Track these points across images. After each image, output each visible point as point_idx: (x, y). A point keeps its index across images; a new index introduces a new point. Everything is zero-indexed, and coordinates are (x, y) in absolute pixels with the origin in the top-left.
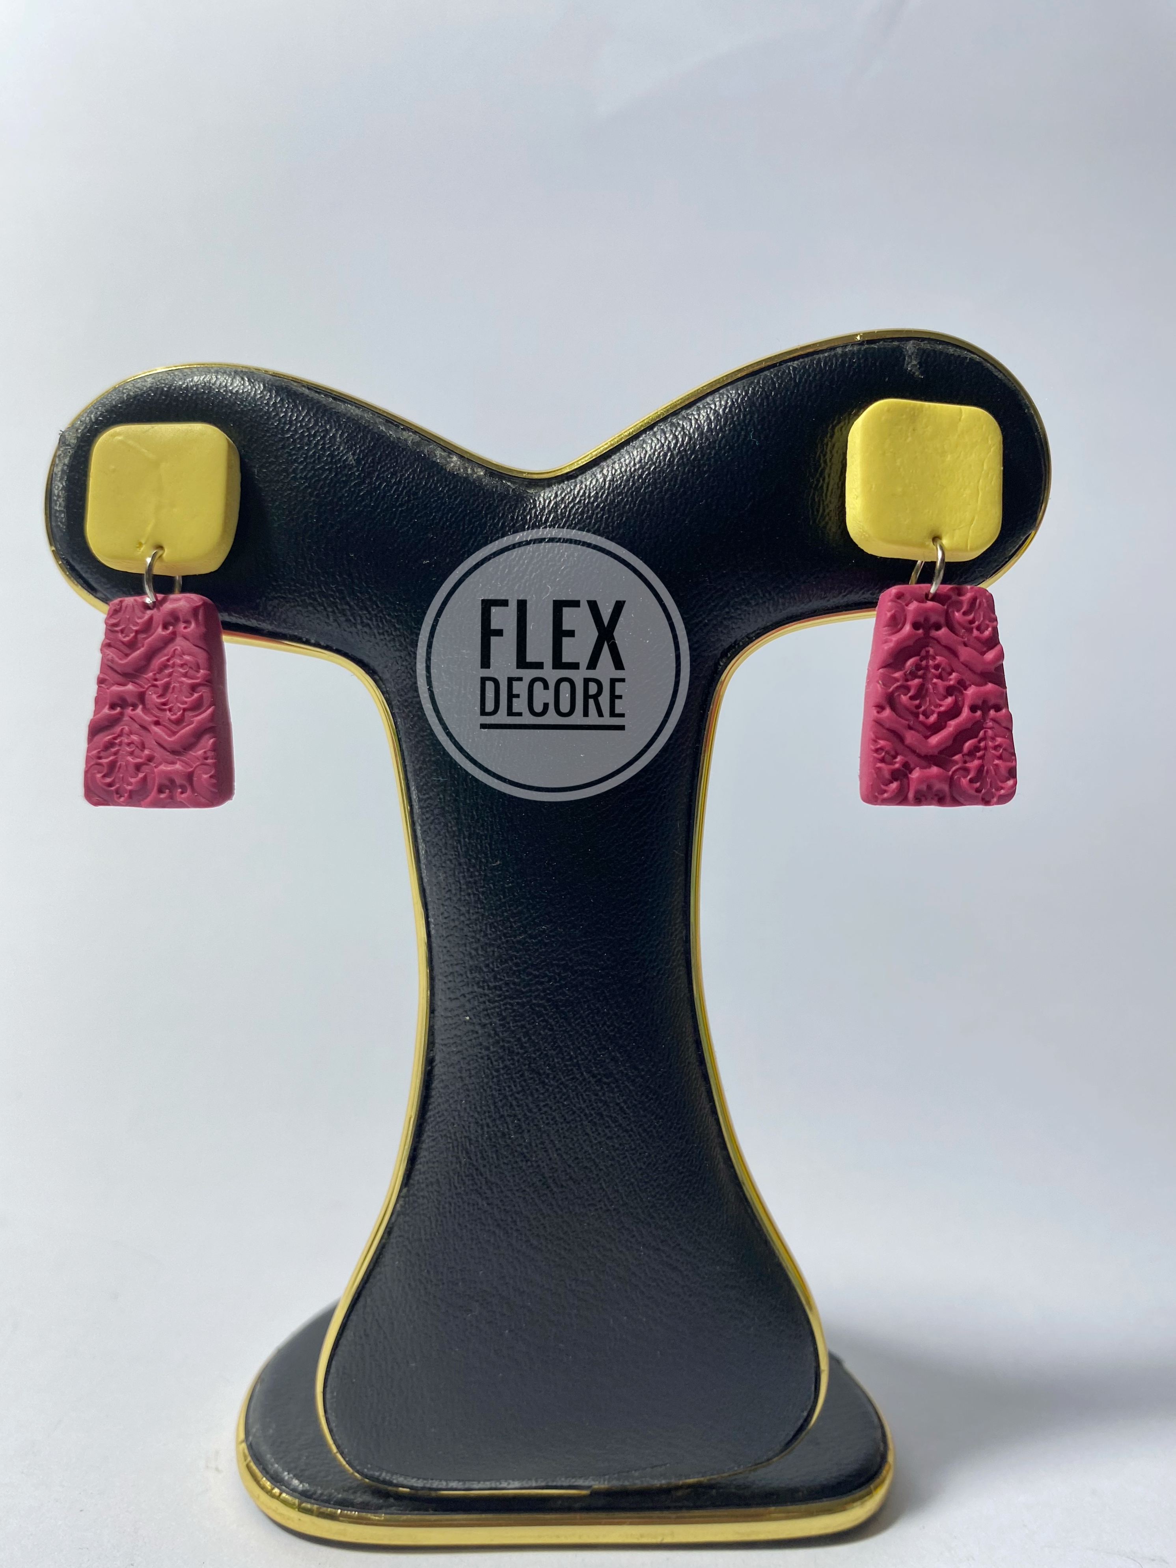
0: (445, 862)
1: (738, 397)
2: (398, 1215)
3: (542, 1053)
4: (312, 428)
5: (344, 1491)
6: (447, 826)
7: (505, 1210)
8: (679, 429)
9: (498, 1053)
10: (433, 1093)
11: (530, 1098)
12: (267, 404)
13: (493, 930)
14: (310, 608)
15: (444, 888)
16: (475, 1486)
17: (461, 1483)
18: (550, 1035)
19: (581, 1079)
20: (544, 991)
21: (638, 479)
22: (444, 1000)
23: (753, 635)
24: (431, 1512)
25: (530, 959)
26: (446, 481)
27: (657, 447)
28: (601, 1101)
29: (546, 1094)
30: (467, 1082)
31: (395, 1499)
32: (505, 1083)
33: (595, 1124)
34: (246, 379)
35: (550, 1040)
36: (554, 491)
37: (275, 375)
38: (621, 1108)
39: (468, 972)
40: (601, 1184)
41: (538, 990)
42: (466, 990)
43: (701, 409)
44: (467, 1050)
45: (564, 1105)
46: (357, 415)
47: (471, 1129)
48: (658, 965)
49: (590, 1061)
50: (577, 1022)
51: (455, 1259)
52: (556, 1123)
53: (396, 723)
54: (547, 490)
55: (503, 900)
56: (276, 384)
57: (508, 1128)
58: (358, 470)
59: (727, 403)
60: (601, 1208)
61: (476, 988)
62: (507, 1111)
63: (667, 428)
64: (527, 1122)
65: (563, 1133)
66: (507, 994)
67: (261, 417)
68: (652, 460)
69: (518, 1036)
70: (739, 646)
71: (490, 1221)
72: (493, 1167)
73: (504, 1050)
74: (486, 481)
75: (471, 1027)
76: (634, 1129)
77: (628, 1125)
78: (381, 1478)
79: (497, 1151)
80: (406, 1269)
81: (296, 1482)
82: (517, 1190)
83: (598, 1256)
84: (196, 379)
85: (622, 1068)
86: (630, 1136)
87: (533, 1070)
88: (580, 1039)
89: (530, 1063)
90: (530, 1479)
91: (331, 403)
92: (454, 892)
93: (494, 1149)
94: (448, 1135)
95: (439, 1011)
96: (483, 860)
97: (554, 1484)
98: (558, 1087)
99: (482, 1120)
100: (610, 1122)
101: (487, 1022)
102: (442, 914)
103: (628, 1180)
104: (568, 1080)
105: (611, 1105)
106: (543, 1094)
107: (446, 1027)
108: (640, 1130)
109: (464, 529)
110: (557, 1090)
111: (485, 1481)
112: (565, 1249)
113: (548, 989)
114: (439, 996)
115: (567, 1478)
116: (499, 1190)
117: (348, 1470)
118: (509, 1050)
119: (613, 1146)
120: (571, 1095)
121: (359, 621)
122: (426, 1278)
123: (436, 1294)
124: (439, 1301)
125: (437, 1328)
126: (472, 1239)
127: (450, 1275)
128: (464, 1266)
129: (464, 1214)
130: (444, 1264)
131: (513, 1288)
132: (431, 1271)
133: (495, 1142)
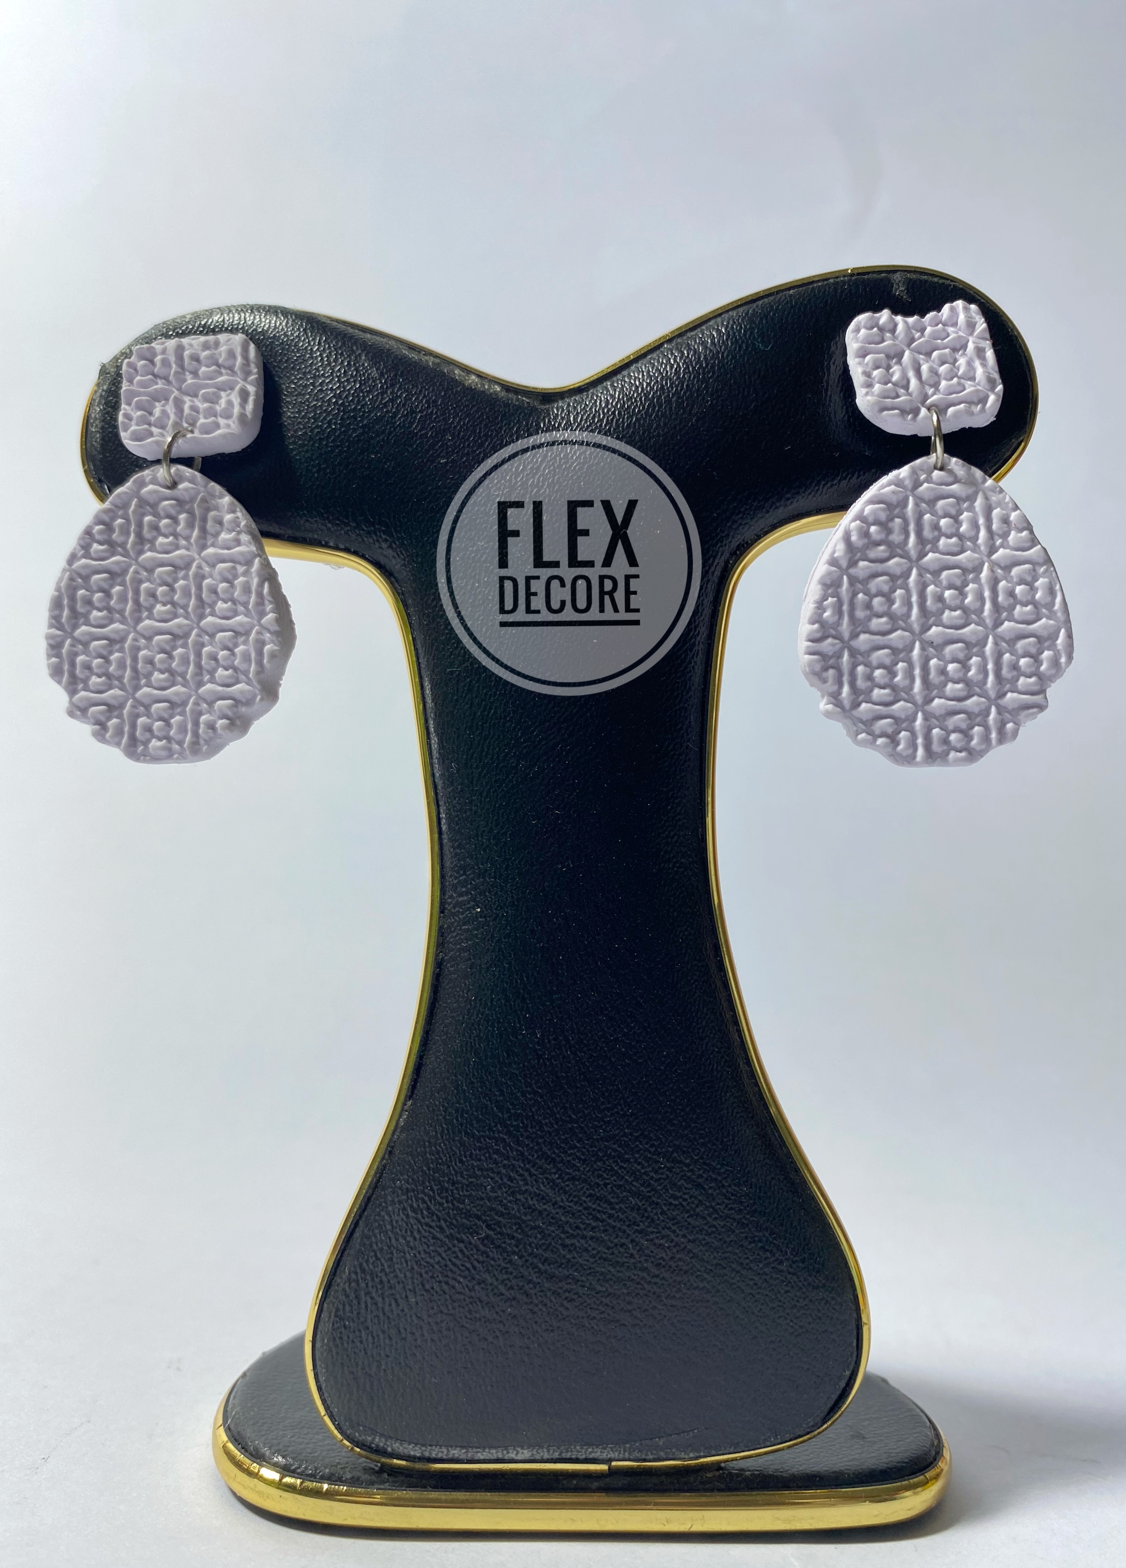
1: (740, 319)
2: (402, 1131)
3: (555, 943)
9: (510, 944)
10: (442, 995)
11: (543, 990)
18: (564, 924)
19: (595, 970)
20: (558, 878)
21: (647, 388)
22: (454, 896)
24: (429, 1490)
26: (464, 393)
28: (617, 994)
29: (560, 987)
30: (478, 978)
32: (517, 975)
35: (563, 929)
36: (567, 402)
38: (638, 1002)
39: (480, 863)
42: (477, 882)
43: (706, 330)
44: (478, 944)
45: (578, 998)
46: (379, 341)
47: (481, 1026)
49: (605, 951)
50: (591, 911)
52: (570, 1017)
53: (410, 624)
54: (559, 402)
58: (381, 382)
59: (729, 323)
60: (618, 1113)
61: (487, 878)
62: (519, 1004)
63: (673, 346)
64: (539, 1016)
65: (577, 1028)
69: (530, 926)
70: (748, 544)
71: (499, 1127)
72: (503, 1066)
73: (516, 940)
74: (502, 395)
75: (483, 920)
77: (645, 1021)
79: (508, 1048)
81: (277, 1457)
83: (616, 1168)
87: (546, 961)
88: (594, 928)
89: (543, 954)
90: (541, 1448)
93: (505, 1046)
95: (451, 909)
99: (492, 1016)
100: (626, 1017)
101: (499, 913)
102: (454, 807)
103: (646, 1082)
106: (556, 986)
108: (658, 1026)
109: (480, 433)
110: (570, 982)
113: (562, 876)
114: (450, 893)
115: (582, 1448)
116: (510, 1091)
118: (521, 940)
119: (630, 1044)
120: (585, 987)
121: (378, 521)
122: (429, 1196)
123: (439, 1214)
124: (442, 1222)
125: (440, 1255)
126: (480, 1149)
127: (455, 1191)
128: (471, 1180)
129: (471, 1120)
130: (449, 1179)
131: (523, 1205)
132: (435, 1188)
133: (505, 1039)
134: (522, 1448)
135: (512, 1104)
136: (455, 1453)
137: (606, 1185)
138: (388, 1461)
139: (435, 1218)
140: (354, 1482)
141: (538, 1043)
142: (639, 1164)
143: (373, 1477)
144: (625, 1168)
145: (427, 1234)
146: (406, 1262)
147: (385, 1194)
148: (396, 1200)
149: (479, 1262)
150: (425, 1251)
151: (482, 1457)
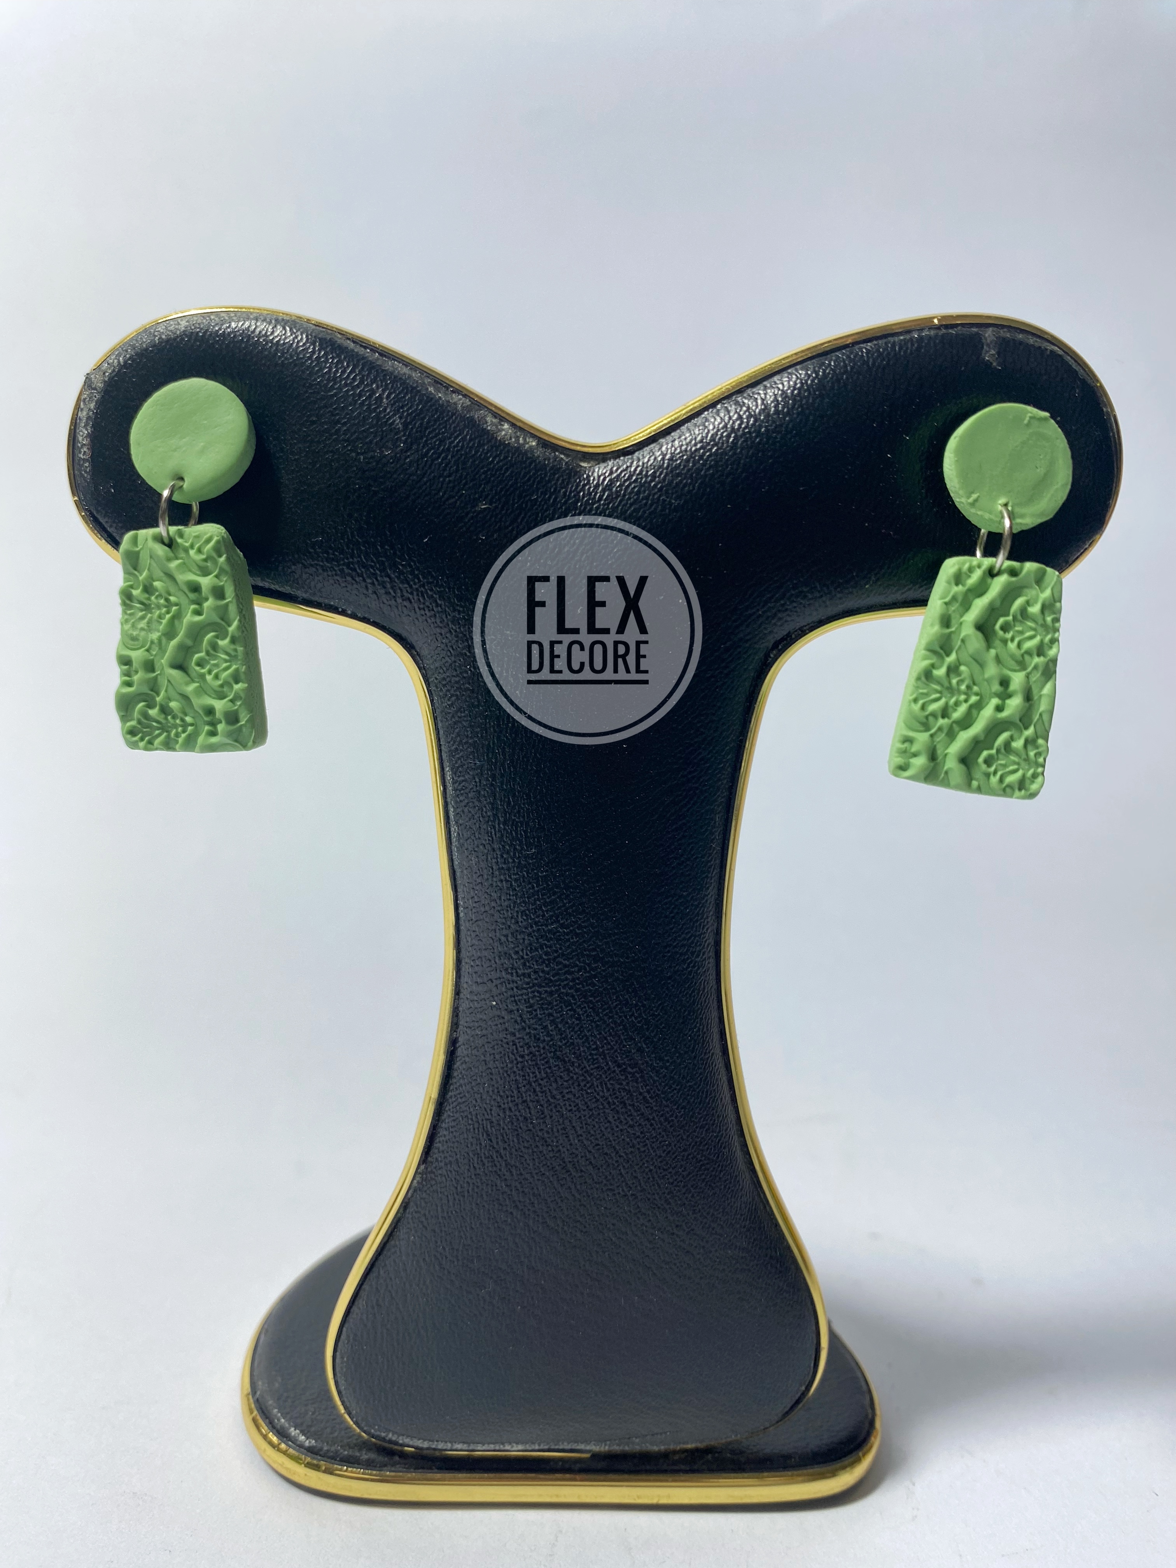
0: (478, 846)
1: (808, 378)
2: (415, 1191)
3: (568, 1042)
4: (358, 386)
5: (350, 1448)
6: (482, 810)
7: (523, 1192)
8: (744, 409)
9: (523, 1039)
10: (455, 1074)
11: (554, 1085)
12: (310, 358)
13: (525, 918)
14: (349, 579)
15: (476, 873)
16: (479, 1447)
17: (465, 1445)
18: (578, 1024)
19: (605, 1068)
20: (573, 980)
21: (699, 460)
22: (470, 983)
23: (807, 627)
24: (436, 1470)
25: (561, 949)
26: (496, 451)
27: (721, 426)
28: (624, 1089)
29: (570, 1082)
30: (490, 1066)
31: (400, 1457)
32: (530, 1069)
33: (618, 1112)
34: (288, 329)
35: (577, 1029)
36: (609, 467)
37: (318, 325)
38: (644, 1098)
39: (497, 958)
40: (620, 1170)
41: (567, 979)
42: (493, 975)
43: (769, 388)
44: (492, 1034)
45: (587, 1093)
46: (405, 374)
47: (493, 1112)
48: (688, 959)
49: (616, 1051)
50: (604, 1013)
51: (471, 1238)
52: (578, 1110)
53: (432, 701)
54: (602, 465)
55: (536, 889)
56: (320, 336)
57: (530, 1113)
58: (404, 435)
59: (795, 384)
60: (619, 1193)
61: (504, 973)
62: (530, 1095)
63: (731, 406)
64: (549, 1108)
65: (585, 1120)
66: (536, 981)
67: (303, 372)
68: (714, 440)
69: (544, 1024)
70: (792, 639)
71: (508, 1202)
72: (513, 1150)
73: (530, 1037)
74: (537, 453)
75: (498, 1013)
76: (656, 1119)
77: (650, 1114)
78: (387, 1439)
79: (518, 1135)
80: (421, 1244)
81: (302, 1438)
82: (537, 1174)
83: (613, 1239)
84: (233, 325)
85: (647, 1059)
86: (651, 1125)
87: (558, 1058)
88: (607, 1029)
89: (556, 1050)
90: (533, 1443)
91: (378, 359)
92: (485, 876)
93: (516, 1133)
94: (470, 1117)
95: (465, 994)
96: (517, 847)
97: (557, 1447)
98: (583, 1075)
99: (504, 1104)
100: (633, 1111)
101: (514, 1008)
102: (473, 897)
103: (647, 1167)
104: (592, 1069)
105: (635, 1094)
106: (567, 1081)
107: (471, 1010)
108: (662, 1119)
109: (513, 504)
110: (581, 1078)
111: (489, 1444)
112: (582, 1231)
113: (578, 979)
114: (465, 979)
115: (568, 1443)
116: (518, 1173)
117: (355, 1430)
118: (535, 1036)
119: (634, 1134)
120: (595, 1085)
121: (399, 595)
122: (440, 1253)
123: (450, 1269)
124: (452, 1275)
125: (450, 1302)
127: (465, 1252)
128: (480, 1244)
130: (460, 1241)
131: (527, 1266)
132: (447, 1248)
133: (516, 1126)
135: (520, 1183)
139: (446, 1272)
141: (548, 1133)
142: (635, 1236)
145: (438, 1285)
146: (419, 1304)
147: (400, 1245)
148: (410, 1252)
149: (484, 1310)
150: (436, 1298)
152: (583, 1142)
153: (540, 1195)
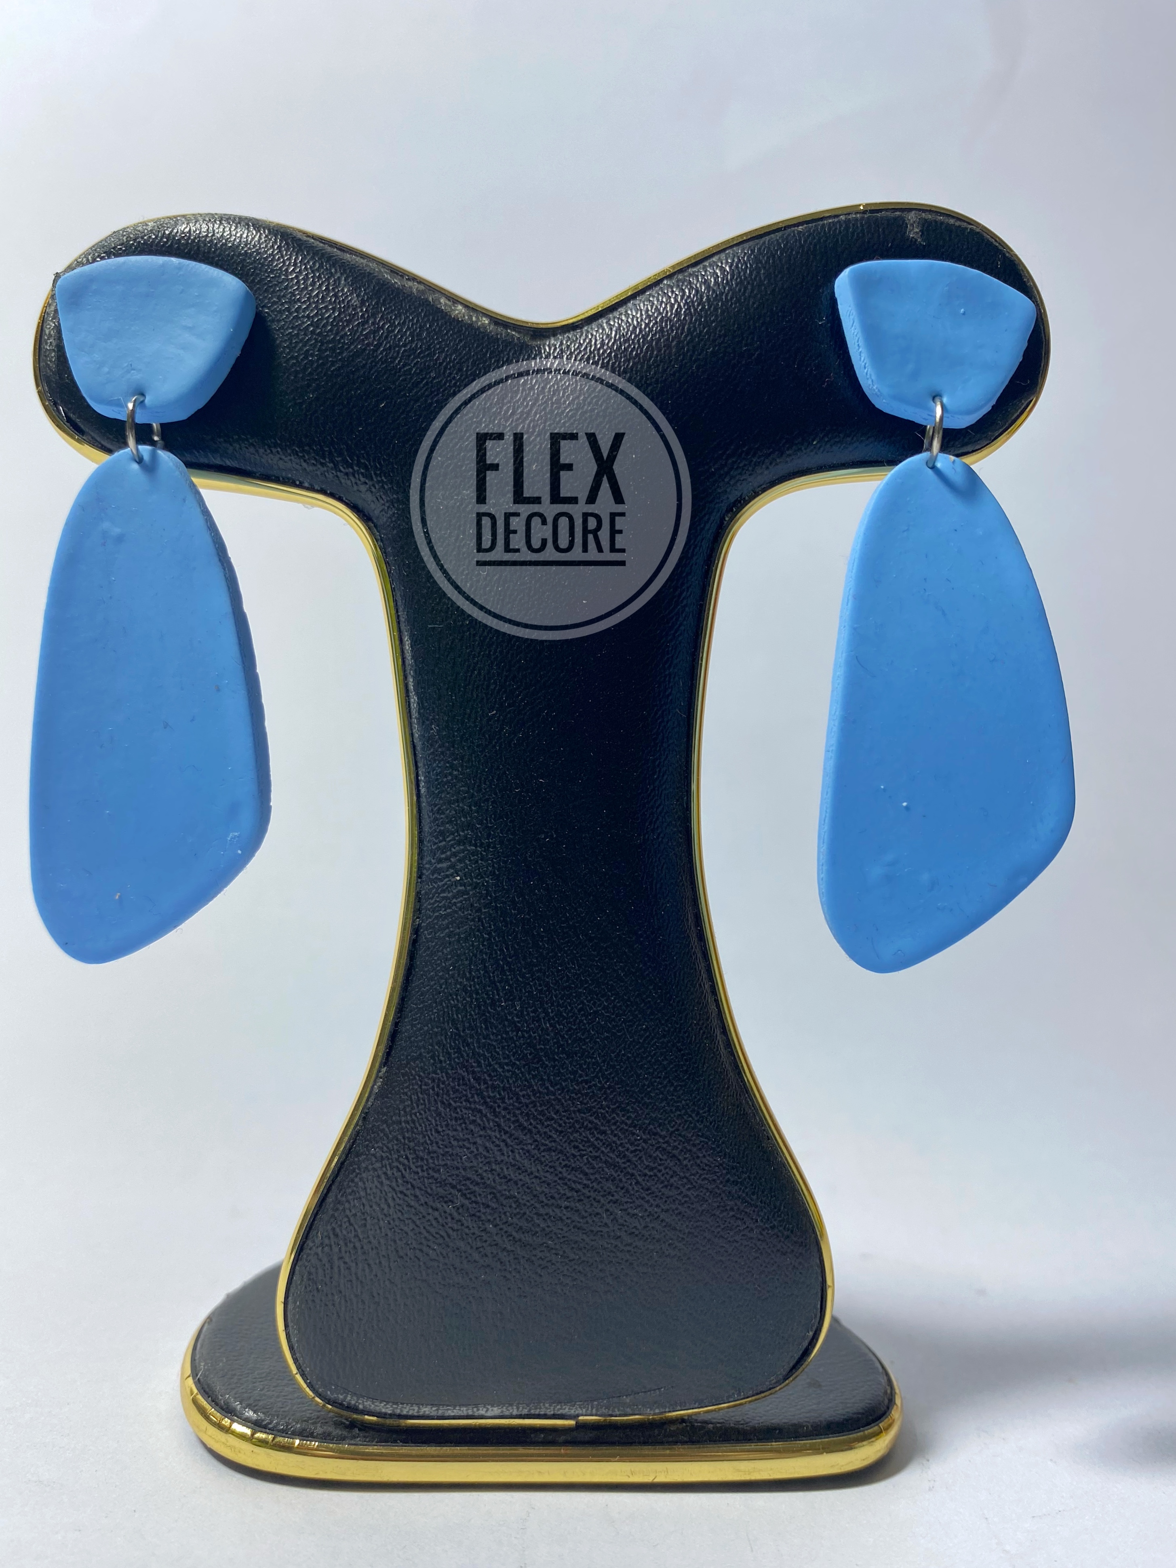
0: (438, 715)
4: (317, 270)
5: (303, 1422)
6: (442, 677)
7: (493, 1085)
9: (490, 915)
10: (421, 962)
13: (488, 784)
15: (438, 742)
16: (450, 1412)
17: (434, 1409)
18: (546, 895)
19: (576, 943)
20: (540, 848)
23: (759, 488)
24: (401, 1444)
25: (526, 814)
26: (453, 326)
28: (597, 966)
29: (540, 959)
30: (456, 947)
31: (361, 1429)
32: (497, 946)
33: (591, 992)
35: (545, 900)
38: (618, 975)
39: (460, 830)
40: (595, 1058)
41: (533, 847)
42: (457, 849)
43: (708, 267)
44: (456, 912)
46: (362, 264)
47: (459, 997)
49: (587, 923)
51: (437, 1143)
52: (549, 990)
54: (553, 340)
56: (281, 231)
57: (498, 995)
58: (362, 311)
60: (595, 1085)
61: (467, 845)
62: (498, 975)
64: (519, 989)
65: (557, 1001)
66: (501, 851)
67: (266, 259)
69: (511, 896)
70: (744, 501)
71: (476, 1098)
72: (482, 1038)
73: (497, 911)
74: (491, 328)
75: (463, 888)
76: (632, 1000)
77: (625, 994)
78: (347, 1404)
79: (486, 1020)
80: (382, 1157)
81: (248, 1413)
82: (507, 1064)
83: (591, 1139)
85: (620, 933)
87: (527, 933)
89: (524, 925)
90: (511, 1405)
91: (336, 252)
92: (446, 745)
93: (484, 1018)
95: (426, 873)
96: (479, 710)
97: (537, 1412)
98: (552, 951)
99: (470, 987)
100: (607, 991)
101: (479, 882)
102: (435, 770)
103: (624, 1055)
104: (562, 944)
105: (608, 972)
106: (536, 958)
108: (638, 1000)
110: (551, 954)
113: (545, 846)
116: (487, 1063)
118: (501, 910)
119: (609, 1017)
120: (566, 962)
122: (404, 1165)
123: (414, 1182)
124: (417, 1190)
125: (414, 1222)
126: (456, 1119)
127: (431, 1161)
128: (447, 1150)
129: (448, 1091)
130: (425, 1148)
131: (499, 1175)
132: (410, 1157)
133: (484, 1011)
134: (493, 1406)
135: (490, 1075)
136: (426, 1410)
137: (582, 1156)
138: (359, 1417)
139: (409, 1186)
140: (325, 1437)
141: (517, 1016)
142: (615, 1135)
143: (344, 1433)
144: (601, 1140)
145: (401, 1202)
146: (380, 1228)
147: (359, 1161)
148: (370, 1167)
149: (454, 1230)
150: (399, 1218)
151: (453, 1414)
152: (556, 1027)
153: (511, 1090)
